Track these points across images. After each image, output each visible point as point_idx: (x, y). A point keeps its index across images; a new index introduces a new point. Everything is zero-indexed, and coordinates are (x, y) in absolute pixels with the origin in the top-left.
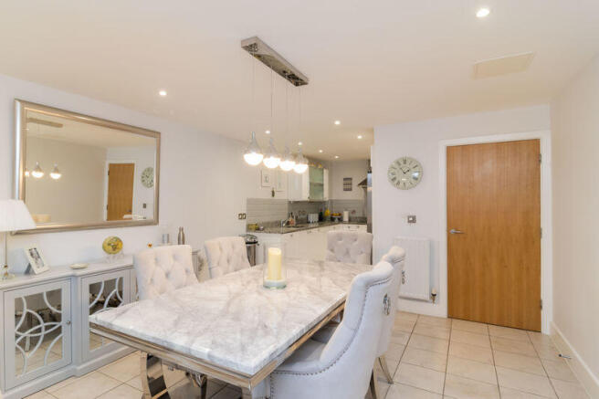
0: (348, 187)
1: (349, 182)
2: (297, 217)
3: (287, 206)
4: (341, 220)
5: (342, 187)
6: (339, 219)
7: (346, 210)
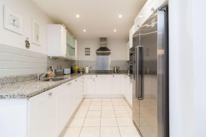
0: (88, 53)
1: (88, 50)
2: (56, 70)
3: (46, 60)
4: (84, 72)
5: (84, 53)
6: (82, 72)
7: (87, 66)
